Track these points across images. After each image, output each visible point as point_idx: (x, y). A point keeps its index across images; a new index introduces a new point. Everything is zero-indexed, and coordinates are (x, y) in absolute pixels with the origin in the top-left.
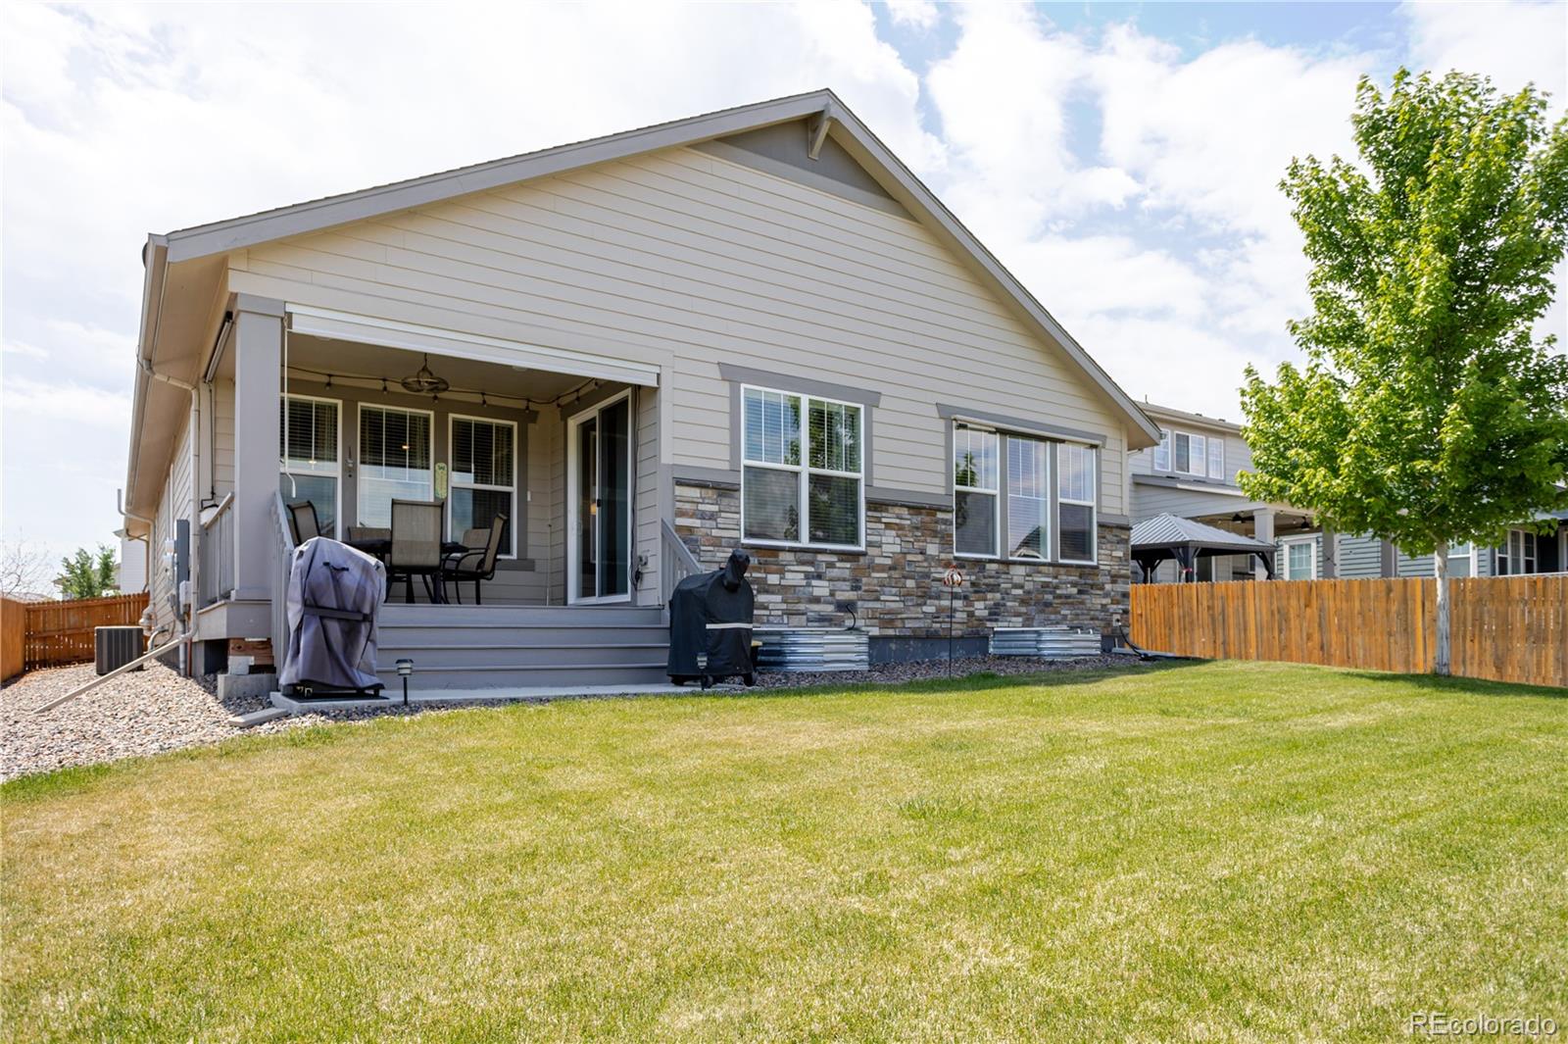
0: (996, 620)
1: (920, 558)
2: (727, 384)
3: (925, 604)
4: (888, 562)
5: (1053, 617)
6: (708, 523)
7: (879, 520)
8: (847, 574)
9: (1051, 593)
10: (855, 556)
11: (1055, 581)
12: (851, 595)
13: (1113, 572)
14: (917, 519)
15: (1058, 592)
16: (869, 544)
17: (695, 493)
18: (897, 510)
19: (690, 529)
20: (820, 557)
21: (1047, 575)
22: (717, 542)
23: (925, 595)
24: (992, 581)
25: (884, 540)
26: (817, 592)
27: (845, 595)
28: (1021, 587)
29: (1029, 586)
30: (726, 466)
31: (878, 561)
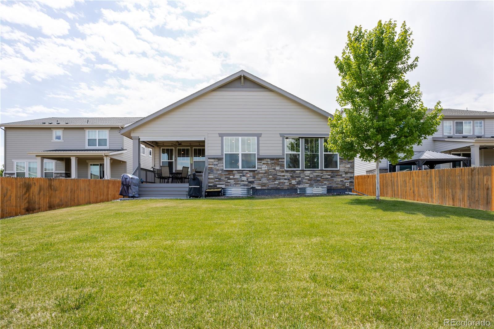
0: (299, 185)
1: (273, 170)
2: (220, 137)
3: (275, 181)
4: (264, 172)
5: (321, 184)
6: (216, 166)
7: (261, 163)
8: (252, 175)
9: (320, 178)
10: (254, 171)
11: (321, 174)
12: (253, 180)
13: (346, 171)
14: (273, 162)
15: (322, 177)
16: (258, 168)
17: (213, 160)
18: (266, 160)
19: (212, 168)
20: (244, 172)
21: (319, 173)
22: (218, 170)
23: (275, 179)
24: (298, 175)
25: (262, 167)
26: (243, 179)
27: (251, 179)
28: (309, 176)
29: (311, 176)
30: (220, 154)
31: (260, 172)
